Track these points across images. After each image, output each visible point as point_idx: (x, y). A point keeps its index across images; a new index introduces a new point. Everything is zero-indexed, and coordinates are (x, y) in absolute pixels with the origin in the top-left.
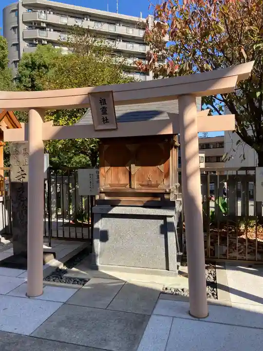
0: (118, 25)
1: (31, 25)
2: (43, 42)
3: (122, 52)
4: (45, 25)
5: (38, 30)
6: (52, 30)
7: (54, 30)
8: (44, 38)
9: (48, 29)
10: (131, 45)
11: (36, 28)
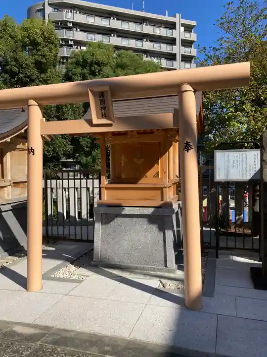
0: (145, 24)
1: (57, 25)
2: (70, 42)
3: (150, 53)
4: (71, 25)
5: (64, 30)
6: (79, 30)
7: (80, 30)
8: (71, 38)
9: (75, 29)
10: (158, 45)
11: (63, 28)
